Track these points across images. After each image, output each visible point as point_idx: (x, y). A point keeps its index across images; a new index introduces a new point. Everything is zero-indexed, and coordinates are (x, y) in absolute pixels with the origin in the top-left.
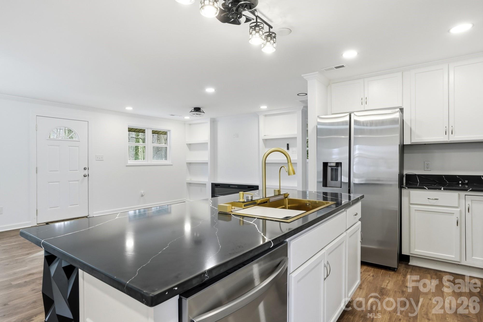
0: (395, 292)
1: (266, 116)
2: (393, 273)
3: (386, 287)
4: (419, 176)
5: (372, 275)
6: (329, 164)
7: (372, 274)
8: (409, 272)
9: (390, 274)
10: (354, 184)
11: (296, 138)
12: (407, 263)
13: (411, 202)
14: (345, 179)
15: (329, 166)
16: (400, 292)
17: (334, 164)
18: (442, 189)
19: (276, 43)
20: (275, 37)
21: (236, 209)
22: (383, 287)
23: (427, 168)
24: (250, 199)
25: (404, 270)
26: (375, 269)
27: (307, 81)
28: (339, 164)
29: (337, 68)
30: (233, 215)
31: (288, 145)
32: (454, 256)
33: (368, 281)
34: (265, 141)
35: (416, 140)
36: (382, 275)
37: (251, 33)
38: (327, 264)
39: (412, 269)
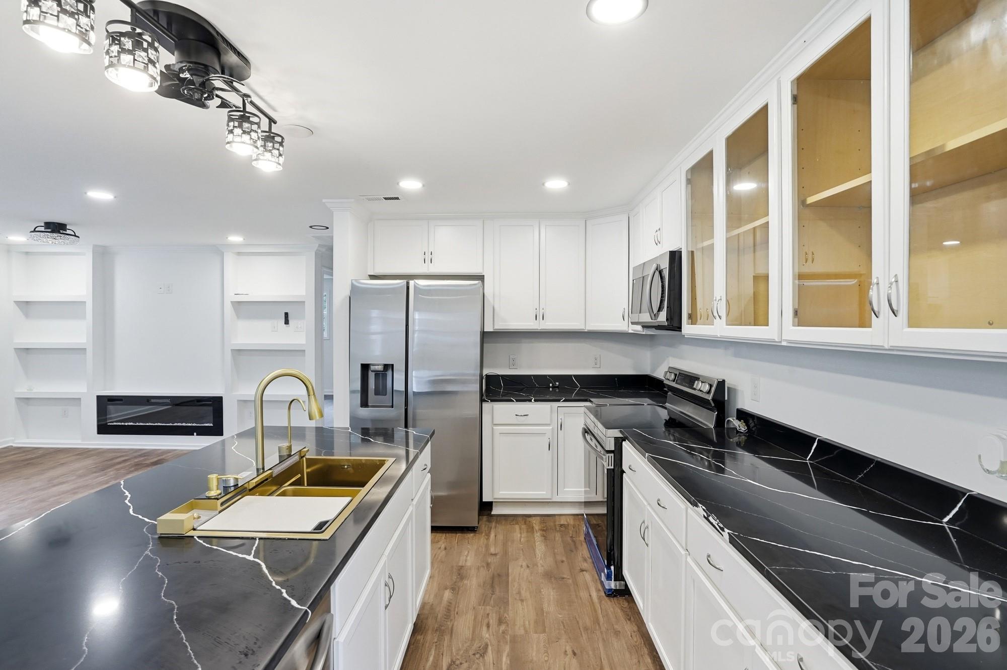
0: (478, 569)
1: (239, 254)
2: (472, 535)
3: (465, 564)
4: (503, 376)
5: (444, 548)
6: (372, 368)
7: (443, 546)
8: (493, 527)
9: (469, 538)
10: (414, 392)
11: (304, 302)
12: (489, 512)
13: (495, 423)
14: (399, 386)
15: (372, 371)
16: (483, 567)
17: (380, 368)
18: (533, 400)
19: (283, 156)
20: (281, 144)
21: (203, 519)
22: (460, 564)
23: (513, 364)
24: (232, 483)
25: (487, 526)
26: (447, 535)
27: (333, 212)
28: (388, 367)
29: (386, 199)
30: (198, 537)
31: (286, 314)
32: (544, 493)
33: (438, 560)
34: (237, 305)
35: (500, 326)
36: (457, 543)
37: (231, 132)
38: (389, 577)
39: (497, 522)
